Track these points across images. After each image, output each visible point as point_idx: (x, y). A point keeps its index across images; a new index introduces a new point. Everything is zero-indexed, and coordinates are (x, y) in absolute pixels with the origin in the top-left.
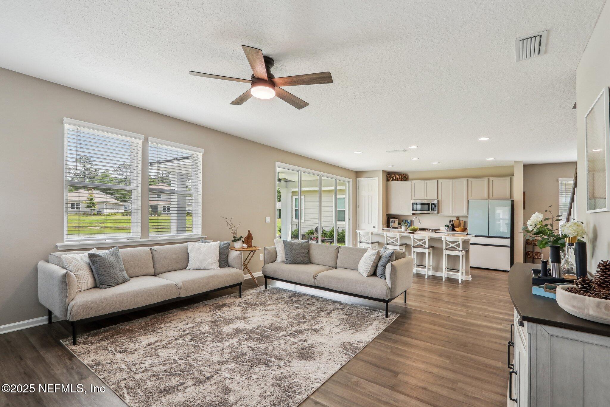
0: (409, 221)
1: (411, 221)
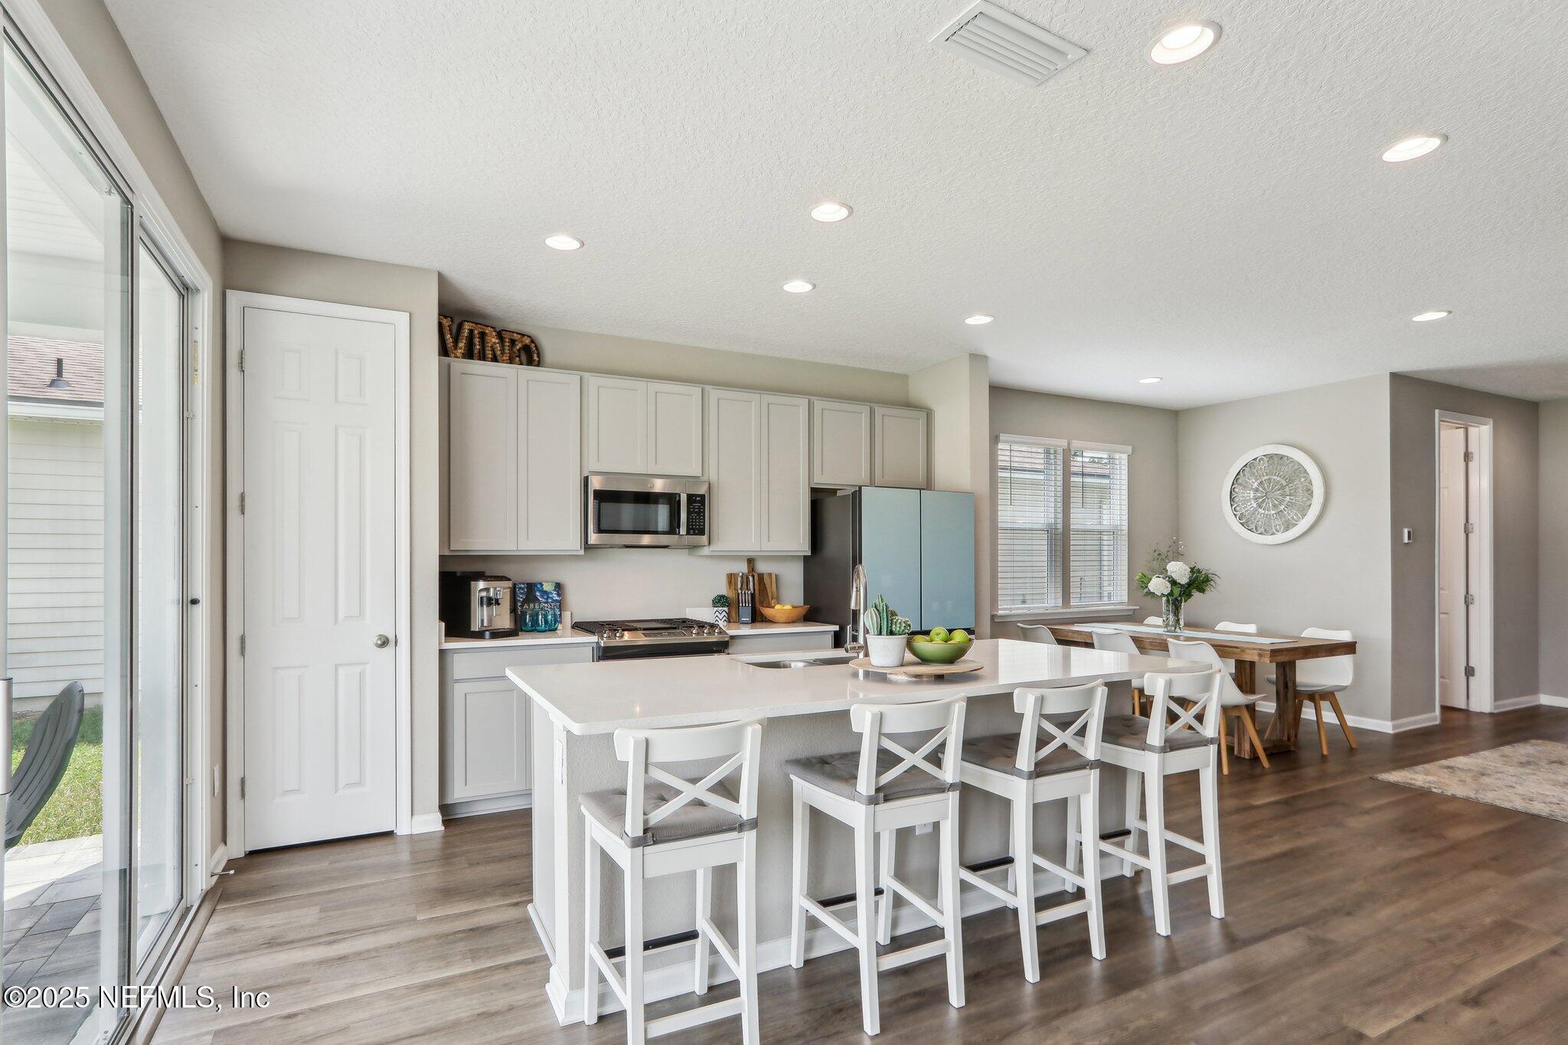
0: (548, 587)
1: (559, 587)
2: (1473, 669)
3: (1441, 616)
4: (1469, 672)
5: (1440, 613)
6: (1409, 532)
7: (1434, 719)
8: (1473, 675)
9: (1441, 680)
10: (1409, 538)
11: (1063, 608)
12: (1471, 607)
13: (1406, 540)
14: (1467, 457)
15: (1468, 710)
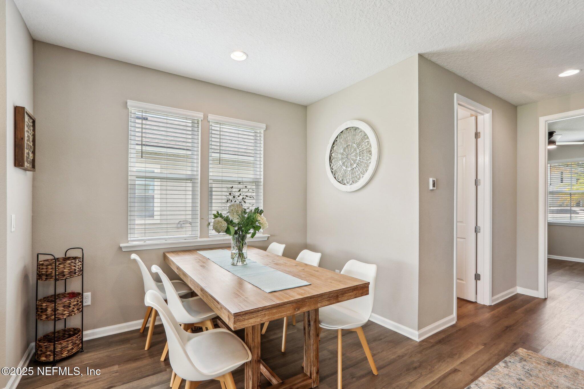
2: (479, 275)
3: (458, 240)
4: (477, 277)
5: (457, 238)
6: (434, 181)
7: (452, 320)
8: (479, 279)
9: (458, 281)
10: (434, 186)
11: (201, 237)
12: (478, 234)
13: (431, 187)
14: (477, 135)
15: (476, 302)
